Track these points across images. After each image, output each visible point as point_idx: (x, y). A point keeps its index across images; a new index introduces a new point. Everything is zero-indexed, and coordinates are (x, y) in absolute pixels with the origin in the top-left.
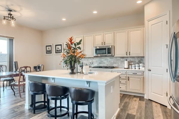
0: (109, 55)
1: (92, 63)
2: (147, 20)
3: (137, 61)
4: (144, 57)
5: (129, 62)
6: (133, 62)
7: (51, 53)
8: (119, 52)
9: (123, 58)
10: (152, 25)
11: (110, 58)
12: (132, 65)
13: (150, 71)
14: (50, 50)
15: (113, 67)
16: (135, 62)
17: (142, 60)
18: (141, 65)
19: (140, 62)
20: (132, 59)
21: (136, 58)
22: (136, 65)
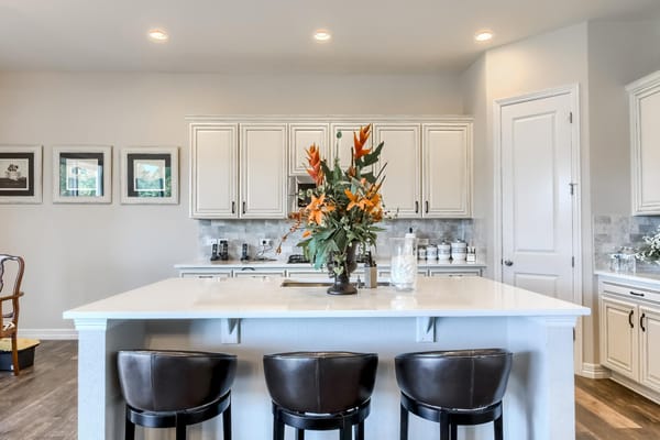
1: (268, 241)
2: (498, 102)
3: (440, 234)
6: (427, 237)
7: (31, 193)
10: (515, 119)
12: (424, 247)
13: (510, 264)
14: (23, 183)
16: (435, 236)
17: (454, 229)
18: (455, 245)
21: (437, 224)
22: (442, 247)
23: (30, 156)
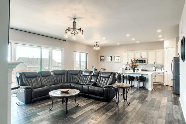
0: (145, 63)
3: (160, 67)
4: (164, 65)
5: (156, 68)
8: (150, 62)
9: (152, 65)
10: (168, 51)
11: (144, 65)
12: (158, 69)
13: (167, 72)
14: (103, 60)
15: (147, 70)
17: (163, 66)
18: (162, 69)
19: (161, 68)
20: (157, 66)
21: (160, 66)
23: (104, 57)
